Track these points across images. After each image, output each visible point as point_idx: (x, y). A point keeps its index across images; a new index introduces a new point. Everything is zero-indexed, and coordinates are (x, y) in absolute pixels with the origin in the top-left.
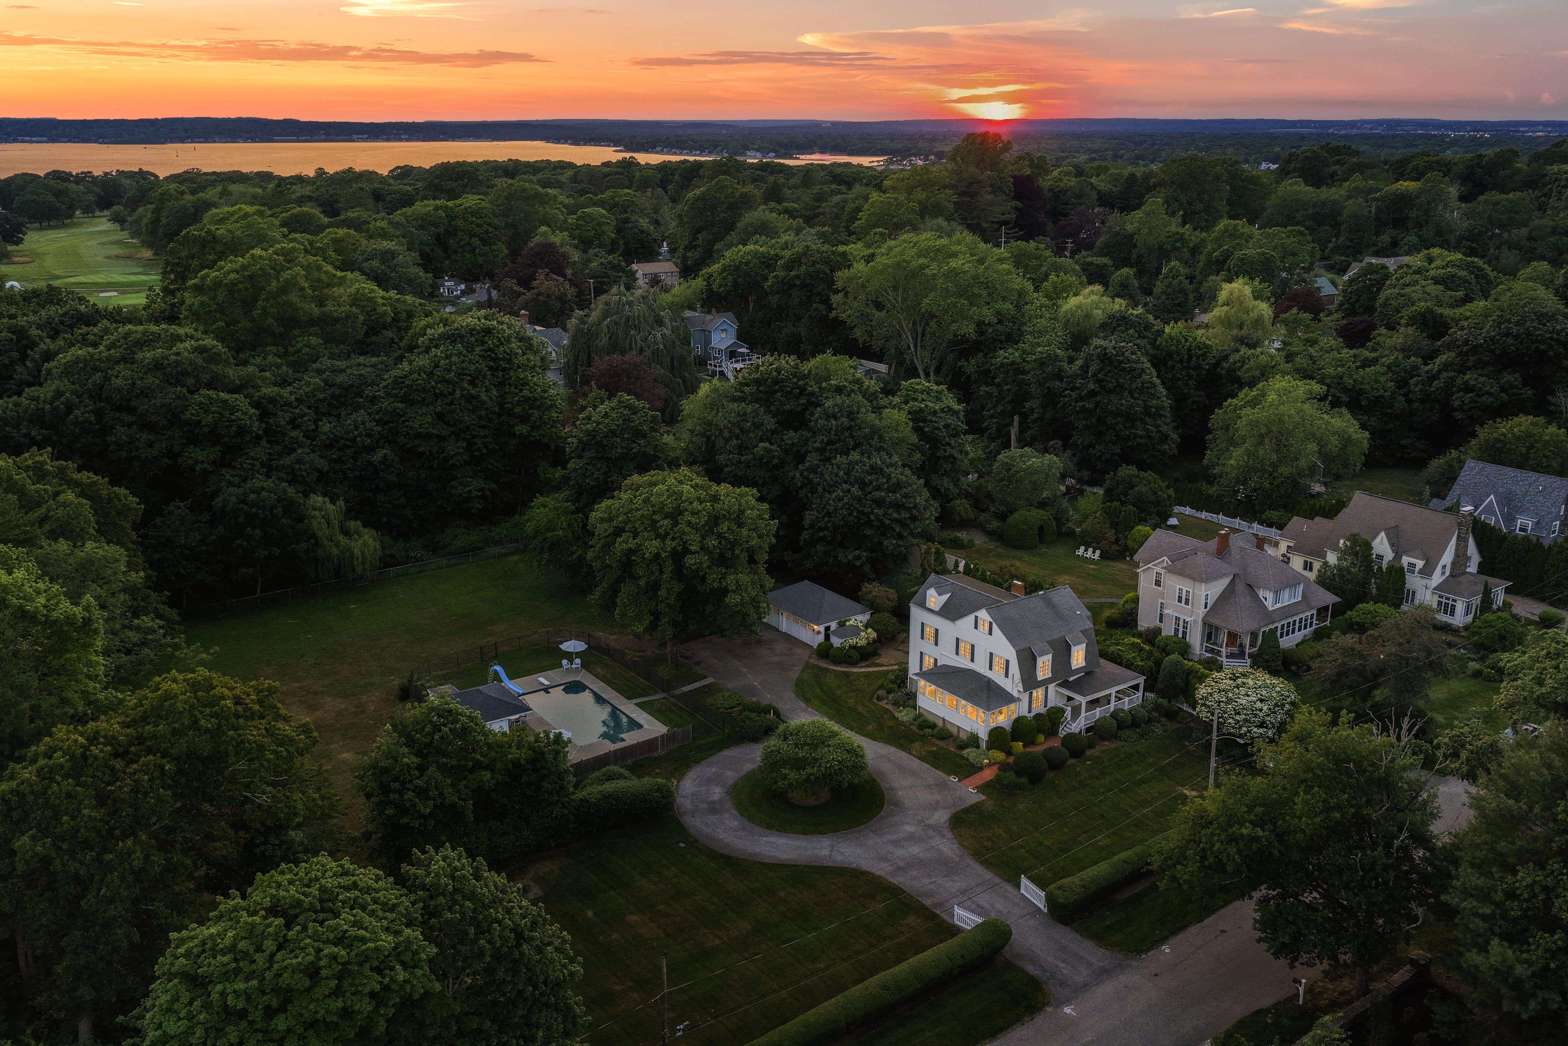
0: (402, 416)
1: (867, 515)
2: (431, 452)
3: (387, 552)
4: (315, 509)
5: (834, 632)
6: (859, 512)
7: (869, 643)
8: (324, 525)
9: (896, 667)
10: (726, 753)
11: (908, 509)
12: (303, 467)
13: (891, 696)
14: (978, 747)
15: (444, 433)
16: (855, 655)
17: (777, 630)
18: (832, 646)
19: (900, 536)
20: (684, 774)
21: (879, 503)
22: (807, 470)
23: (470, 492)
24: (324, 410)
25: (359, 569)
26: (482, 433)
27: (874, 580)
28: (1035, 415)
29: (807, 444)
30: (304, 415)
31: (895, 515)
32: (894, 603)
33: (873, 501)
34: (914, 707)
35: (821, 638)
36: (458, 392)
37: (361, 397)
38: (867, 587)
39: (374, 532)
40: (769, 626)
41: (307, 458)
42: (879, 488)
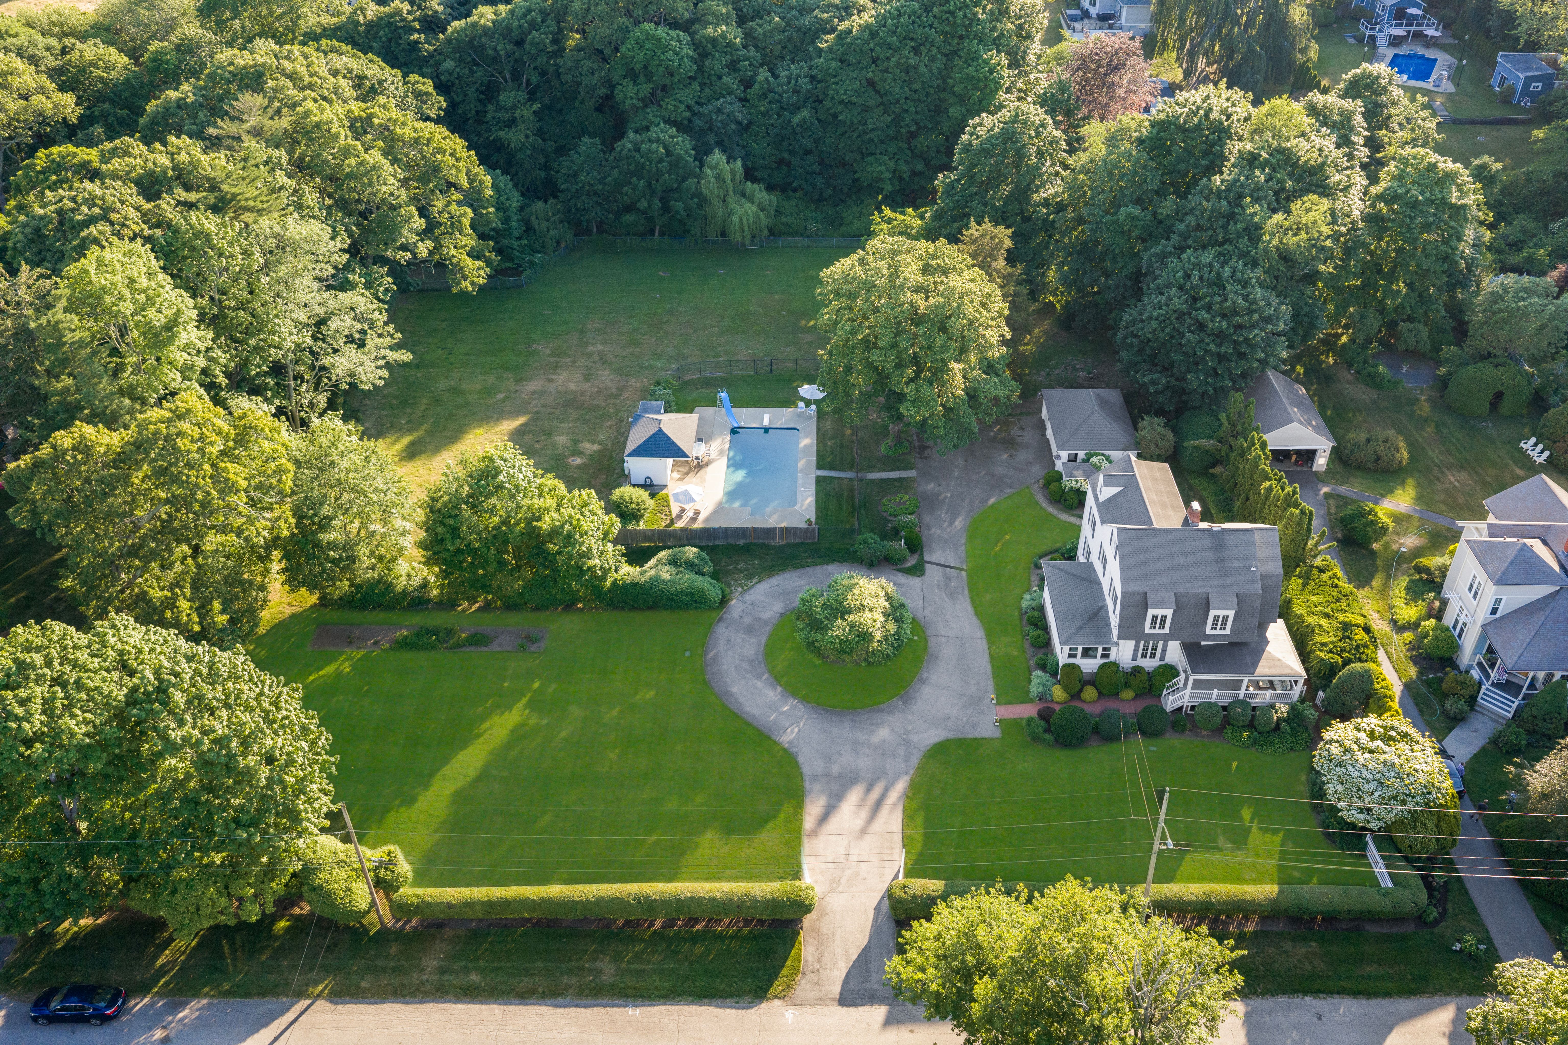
0: (834, 77)
2: (852, 124)
4: (710, 166)
8: (715, 185)
14: (1054, 673)
15: (870, 103)
16: (1073, 499)
17: (1043, 434)
18: (1059, 478)
20: (772, 576)
35: (1059, 464)
36: (896, 59)
37: (810, 47)
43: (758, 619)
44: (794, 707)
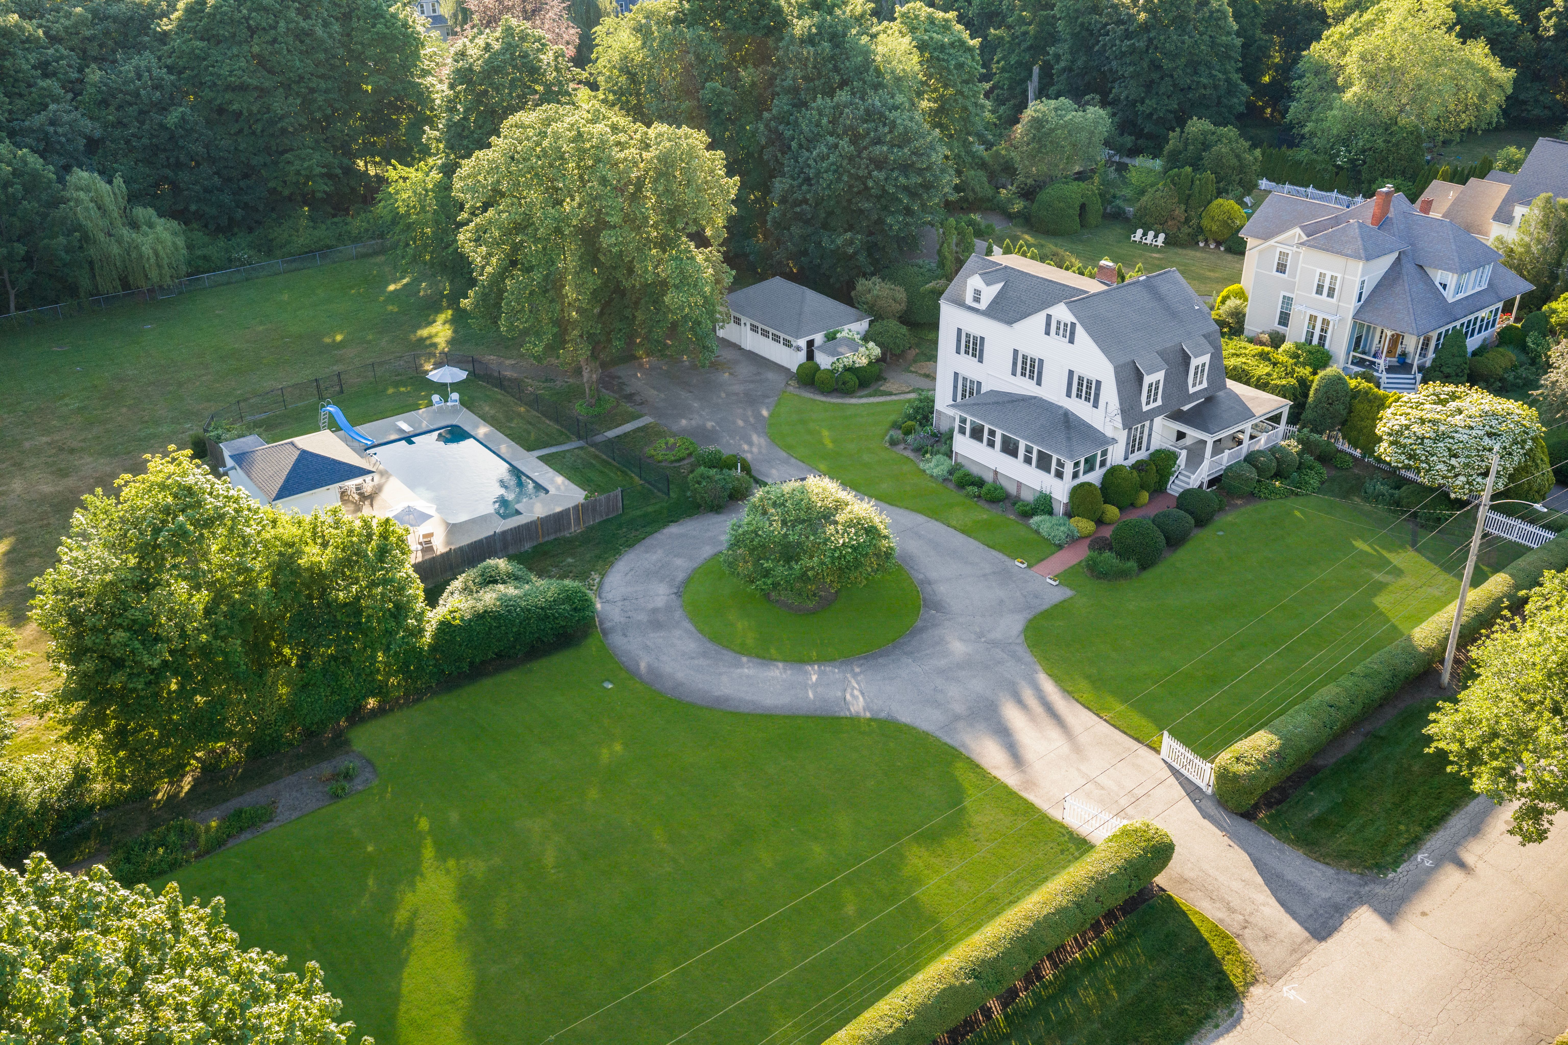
0: (204, 59)
1: (863, 180)
2: (251, 114)
3: (199, 253)
4: (79, 189)
5: (820, 348)
6: (851, 176)
7: (870, 363)
8: (94, 213)
9: (912, 396)
10: (673, 529)
11: (920, 172)
12: (60, 130)
13: (910, 438)
14: (1051, 513)
15: (267, 84)
16: (852, 380)
17: (739, 348)
18: (817, 367)
19: (908, 211)
20: (612, 564)
21: (879, 164)
22: (774, 118)
23: (310, 168)
24: (94, 54)
25: (154, 274)
26: (323, 85)
27: (873, 274)
28: (1063, 64)
29: (771, 85)
30: (62, 58)
31: (902, 180)
32: (903, 306)
33: (870, 159)
34: (949, 454)
35: (802, 356)
36: (282, 24)
37: (147, 34)
38: (862, 284)
39: (174, 224)
40: (726, 343)
41: (66, 118)
42: (878, 141)
43: (655, 611)
44: (821, 674)
